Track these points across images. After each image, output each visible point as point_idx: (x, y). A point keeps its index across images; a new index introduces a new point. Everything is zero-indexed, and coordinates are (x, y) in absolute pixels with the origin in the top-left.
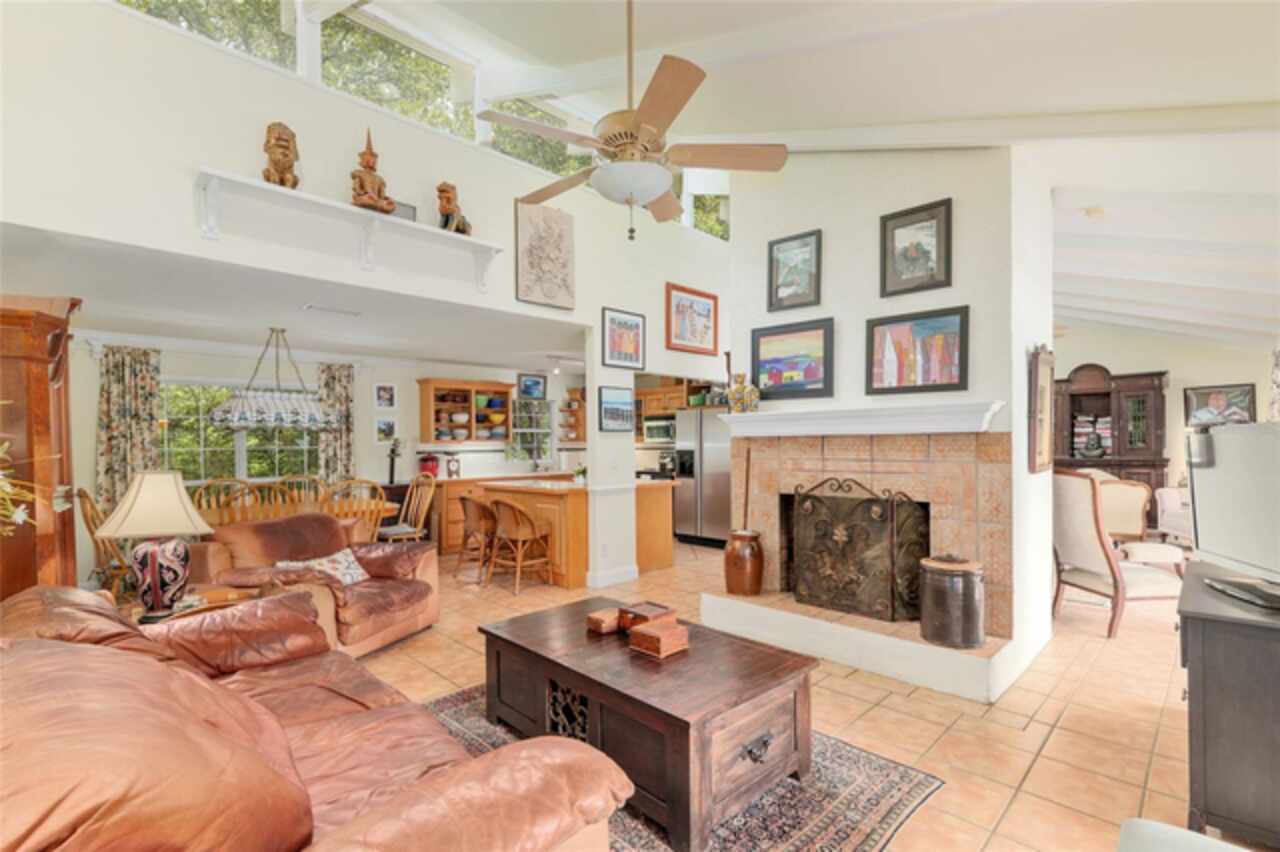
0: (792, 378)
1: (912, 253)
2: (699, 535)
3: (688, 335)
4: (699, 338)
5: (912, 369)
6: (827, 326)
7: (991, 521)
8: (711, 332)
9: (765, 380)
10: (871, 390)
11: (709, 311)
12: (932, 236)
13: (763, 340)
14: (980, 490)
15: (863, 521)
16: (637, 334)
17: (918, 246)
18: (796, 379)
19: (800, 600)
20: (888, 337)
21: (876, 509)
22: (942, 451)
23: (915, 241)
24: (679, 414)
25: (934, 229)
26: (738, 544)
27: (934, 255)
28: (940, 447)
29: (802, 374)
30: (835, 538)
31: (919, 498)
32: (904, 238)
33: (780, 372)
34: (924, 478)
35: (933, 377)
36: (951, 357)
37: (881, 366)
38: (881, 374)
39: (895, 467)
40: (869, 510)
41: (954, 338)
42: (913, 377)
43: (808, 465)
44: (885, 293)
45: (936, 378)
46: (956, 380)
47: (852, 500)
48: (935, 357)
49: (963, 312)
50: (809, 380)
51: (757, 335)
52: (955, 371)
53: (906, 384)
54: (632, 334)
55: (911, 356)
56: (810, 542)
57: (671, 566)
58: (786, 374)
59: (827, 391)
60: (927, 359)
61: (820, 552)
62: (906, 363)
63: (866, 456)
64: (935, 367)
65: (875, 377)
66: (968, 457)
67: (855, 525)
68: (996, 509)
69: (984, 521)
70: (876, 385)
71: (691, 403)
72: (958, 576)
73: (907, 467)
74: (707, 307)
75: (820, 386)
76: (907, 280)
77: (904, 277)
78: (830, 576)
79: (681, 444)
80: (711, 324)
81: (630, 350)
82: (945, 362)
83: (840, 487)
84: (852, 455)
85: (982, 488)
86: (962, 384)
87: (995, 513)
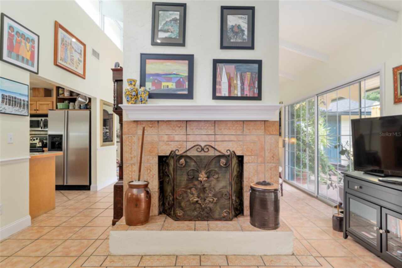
0: (168, 86)
1: (236, 29)
2: (65, 184)
3: (69, 61)
4: (75, 65)
5: (235, 87)
6: (190, 59)
7: (271, 163)
8: (82, 64)
9: (149, 86)
10: (215, 97)
11: (81, 51)
12: (246, 23)
13: (148, 61)
14: (266, 148)
15: (216, 167)
16: (33, 47)
17: (239, 27)
18: (170, 87)
19: (177, 218)
20: (224, 70)
21: (223, 161)
22: (249, 130)
23: (238, 24)
24: (50, 113)
25: (247, 20)
26: (135, 191)
27: (246, 33)
28: (248, 128)
29: (174, 84)
30: (199, 179)
31: (239, 153)
32: (233, 20)
33: (160, 83)
34: (241, 143)
35: (245, 93)
36: (254, 83)
37: (220, 85)
38: (220, 89)
39: (226, 138)
40: (219, 161)
41: (256, 75)
42: (236, 92)
43: (177, 138)
44: (222, 47)
45: (247, 93)
46: (256, 95)
47: (209, 156)
48: (247, 83)
49: (259, 63)
50: (178, 89)
51: (144, 58)
52: (256, 91)
53: (232, 95)
54: (28, 45)
55: (235, 82)
56: (184, 183)
57: (54, 208)
58: (164, 84)
59: (190, 96)
60: (243, 84)
61: (190, 188)
62: (232, 85)
63: (212, 132)
64: (246, 88)
65: (217, 90)
66: (261, 132)
67: (212, 170)
68: (273, 157)
69: (268, 163)
70: (218, 95)
71: (59, 107)
72: (272, 192)
73: (233, 138)
74: (80, 49)
75: (186, 92)
76: (232, 42)
77: (232, 41)
78: (197, 201)
79: (52, 131)
80: (82, 59)
81: (28, 56)
82: (251, 85)
83: (203, 149)
84: (204, 132)
85: (267, 147)
86: (259, 97)
87: (272, 158)
